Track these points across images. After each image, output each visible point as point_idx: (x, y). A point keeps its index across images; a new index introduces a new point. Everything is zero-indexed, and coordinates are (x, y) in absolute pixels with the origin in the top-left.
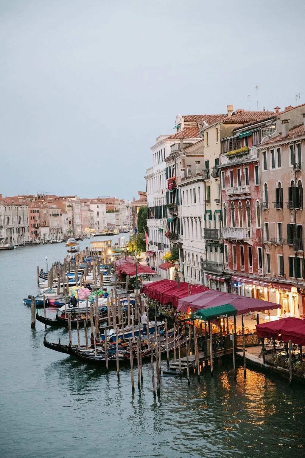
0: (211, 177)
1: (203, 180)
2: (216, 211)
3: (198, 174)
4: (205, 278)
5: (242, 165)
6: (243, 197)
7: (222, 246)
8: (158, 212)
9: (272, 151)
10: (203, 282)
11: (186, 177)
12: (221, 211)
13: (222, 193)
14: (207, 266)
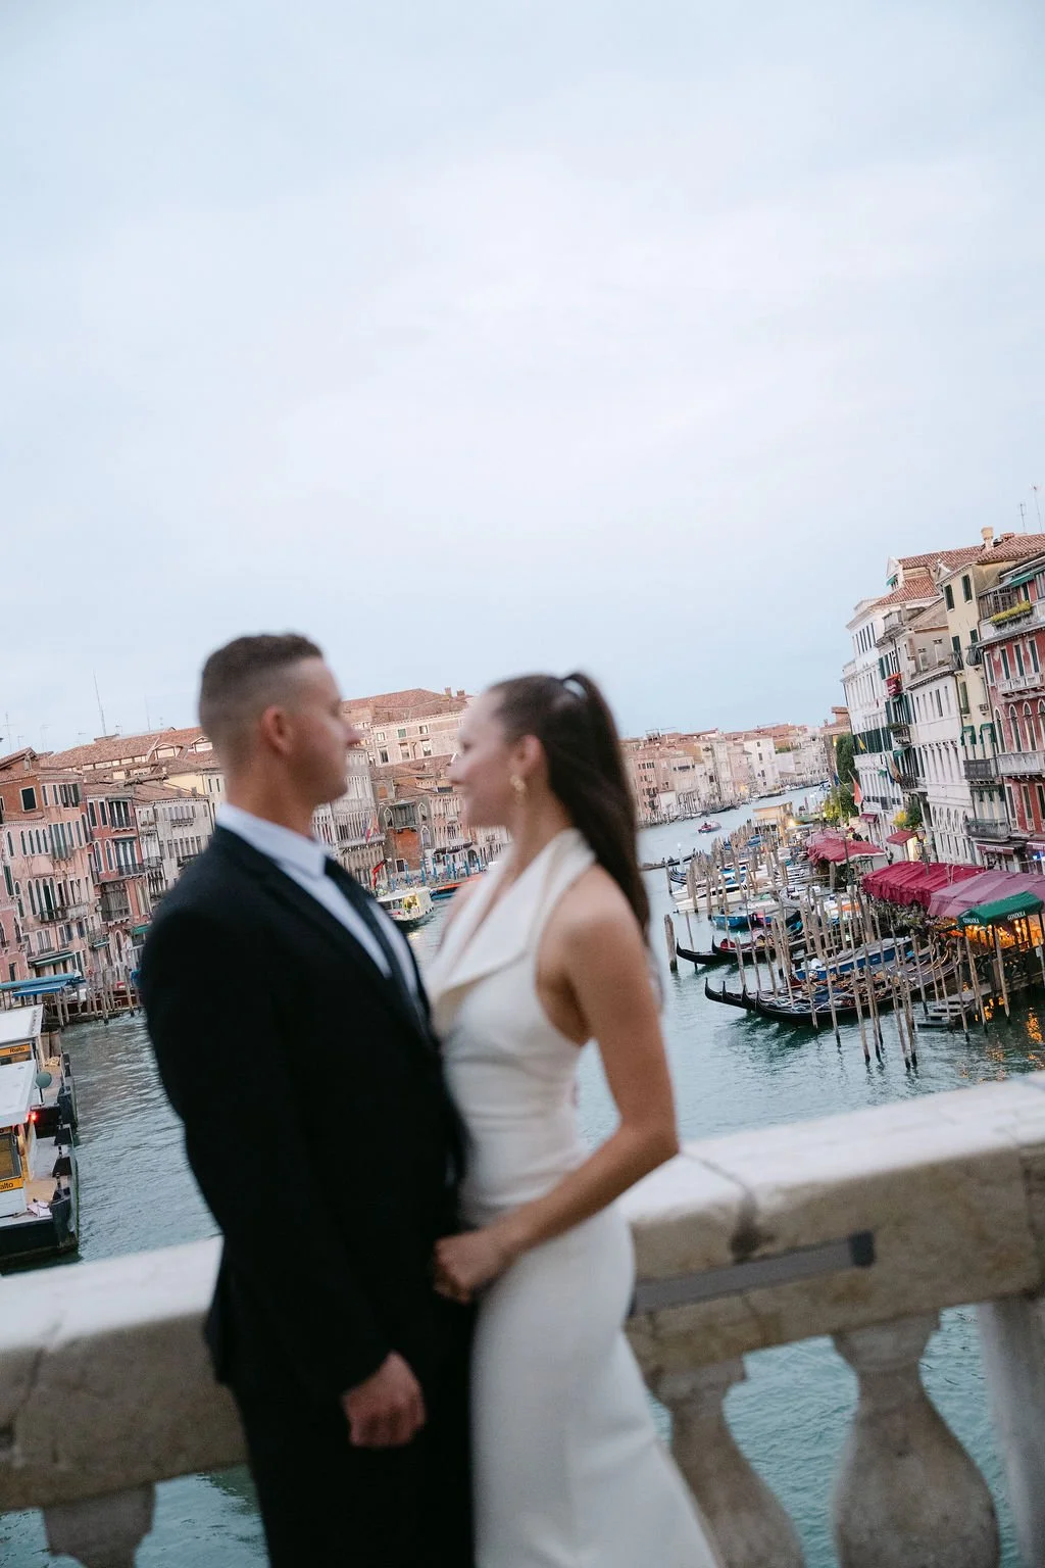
0: (965, 665)
1: (951, 673)
2: (983, 727)
3: (941, 663)
4: (977, 852)
5: (1022, 636)
6: (1032, 695)
7: (1001, 789)
8: (874, 741)
10: (974, 859)
11: (919, 671)
12: (992, 726)
13: (990, 691)
14: (977, 830)
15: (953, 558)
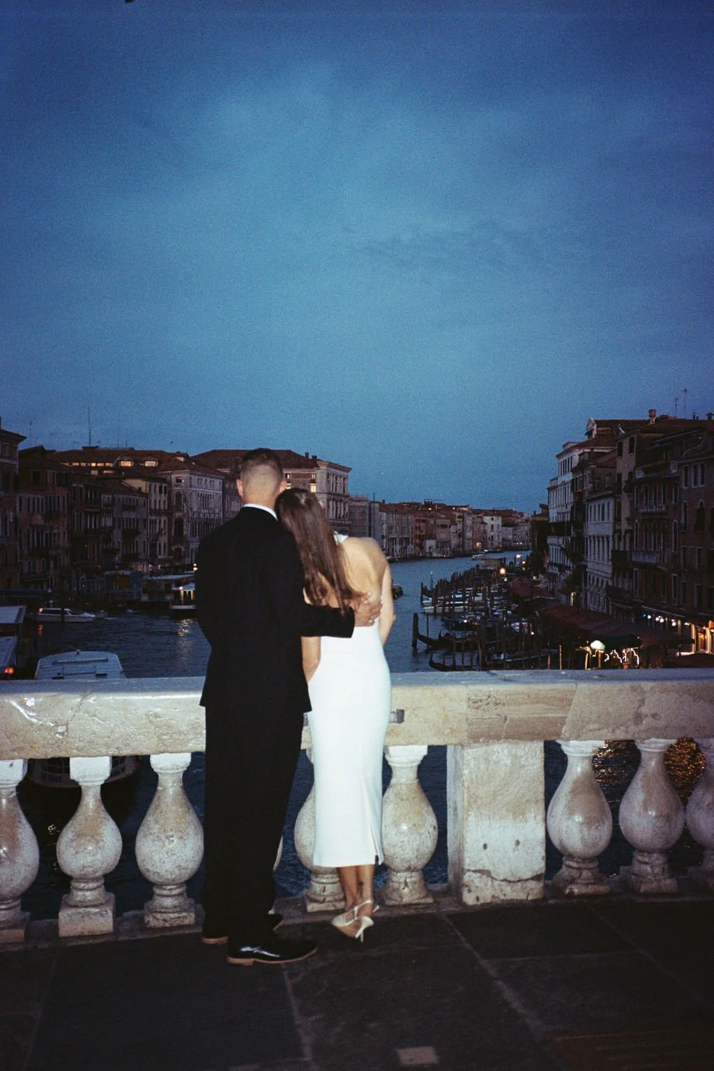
0: (623, 492)
1: (613, 496)
2: (627, 531)
3: (609, 488)
4: (610, 607)
5: (659, 480)
6: (659, 517)
7: (631, 571)
8: (559, 529)
9: (695, 467)
10: (608, 611)
11: (593, 491)
12: (632, 532)
13: (634, 512)
14: (612, 592)
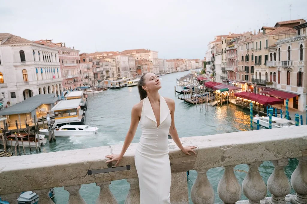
0: (224, 53)
1: (221, 54)
2: (225, 63)
3: (220, 52)
4: (222, 81)
5: (232, 50)
6: (232, 59)
7: (226, 72)
8: (209, 63)
9: (241, 46)
11: (217, 53)
12: (226, 63)
13: (227, 57)
14: (222, 78)
15: (224, 36)
